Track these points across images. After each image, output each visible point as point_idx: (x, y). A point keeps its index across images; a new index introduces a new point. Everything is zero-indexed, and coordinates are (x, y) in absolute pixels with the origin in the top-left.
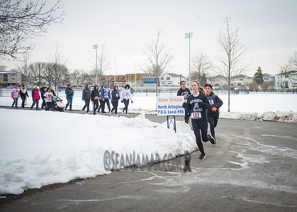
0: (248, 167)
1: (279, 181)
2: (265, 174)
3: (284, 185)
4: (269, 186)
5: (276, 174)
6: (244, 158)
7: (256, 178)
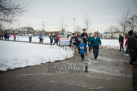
0: (91, 64)
1: (102, 69)
2: (97, 67)
3: (103, 71)
4: (98, 71)
5: (101, 67)
6: (90, 60)
7: (93, 68)
